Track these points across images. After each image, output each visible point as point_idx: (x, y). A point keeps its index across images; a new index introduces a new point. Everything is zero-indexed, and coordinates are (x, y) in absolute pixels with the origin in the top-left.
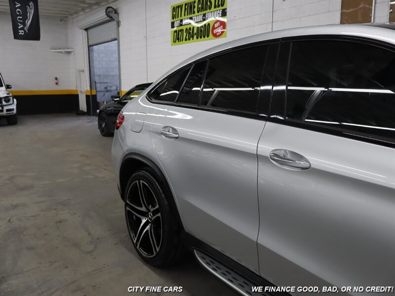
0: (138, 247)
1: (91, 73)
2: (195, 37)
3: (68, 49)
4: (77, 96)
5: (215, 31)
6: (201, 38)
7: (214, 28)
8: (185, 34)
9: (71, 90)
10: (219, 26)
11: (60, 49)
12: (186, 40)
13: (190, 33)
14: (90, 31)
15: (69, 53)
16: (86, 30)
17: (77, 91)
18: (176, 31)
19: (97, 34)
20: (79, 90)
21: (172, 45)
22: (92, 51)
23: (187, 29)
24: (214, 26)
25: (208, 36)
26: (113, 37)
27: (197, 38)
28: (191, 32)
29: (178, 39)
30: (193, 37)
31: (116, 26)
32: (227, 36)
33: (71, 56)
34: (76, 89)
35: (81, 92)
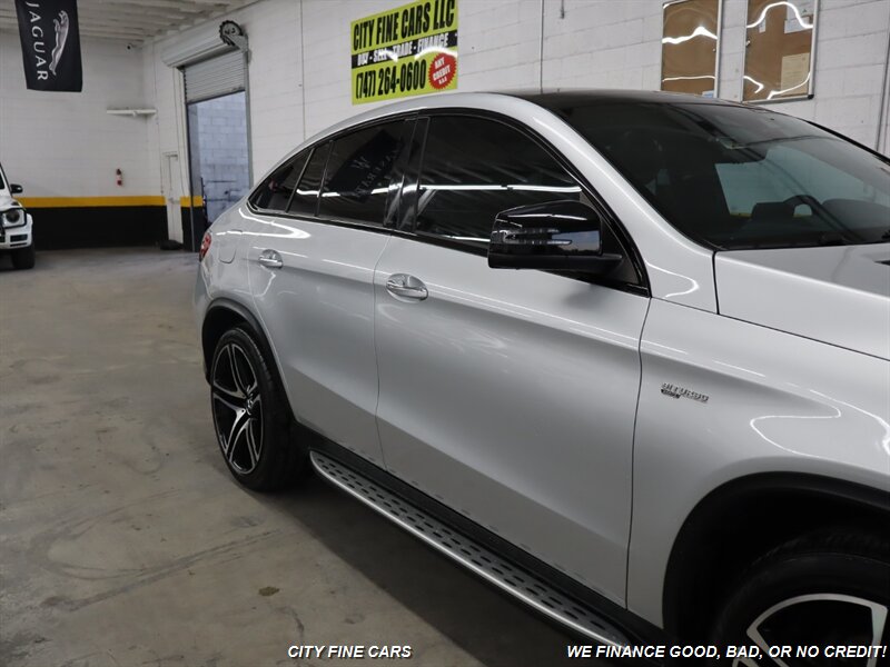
0: (230, 460)
1: (193, 159)
2: (398, 86)
3: (143, 109)
4: (164, 209)
5: (436, 76)
6: (409, 89)
7: (433, 70)
8: (378, 81)
9: (150, 197)
10: (443, 66)
11: (127, 109)
12: (380, 93)
13: (387, 79)
14: (189, 71)
15: (146, 116)
16: (182, 68)
17: (163, 198)
18: (360, 75)
19: (206, 77)
20: (167, 196)
21: (353, 104)
22: (196, 114)
23: (381, 71)
24: (433, 65)
25: (422, 86)
26: (238, 83)
27: (402, 89)
28: (390, 76)
29: (365, 91)
30: (393, 87)
31: (242, 61)
32: (459, 84)
33: (151, 122)
34: (160, 194)
35: (171, 200)
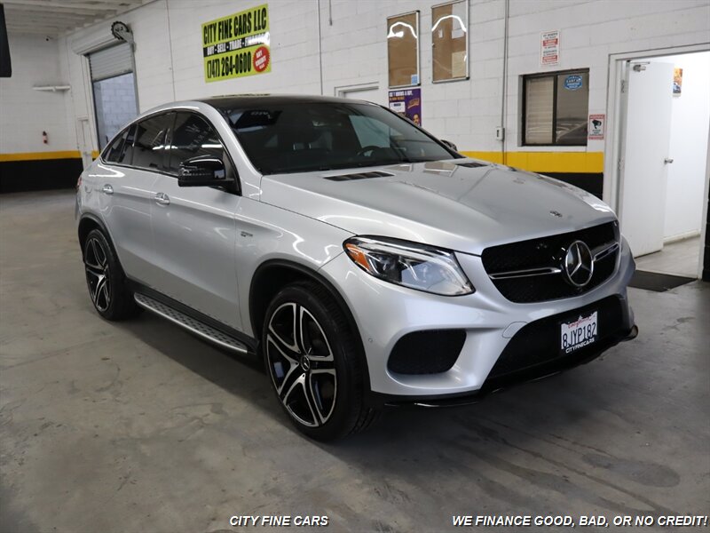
1: (99, 124)
2: (234, 70)
3: (61, 85)
4: (80, 160)
5: (258, 63)
6: (241, 72)
7: (256, 59)
8: (221, 66)
9: (70, 152)
10: (261, 57)
11: (49, 86)
12: (223, 74)
13: (227, 65)
14: (93, 57)
15: (63, 91)
16: (88, 55)
17: (79, 152)
18: (209, 62)
19: (104, 62)
20: (82, 150)
21: (207, 82)
22: (100, 89)
23: (223, 59)
24: (255, 56)
25: (249, 70)
26: (128, 66)
27: (237, 72)
28: (229, 63)
29: (213, 73)
30: (231, 70)
31: (130, 51)
32: (272, 69)
33: (68, 95)
34: (76, 149)
35: (85, 154)
